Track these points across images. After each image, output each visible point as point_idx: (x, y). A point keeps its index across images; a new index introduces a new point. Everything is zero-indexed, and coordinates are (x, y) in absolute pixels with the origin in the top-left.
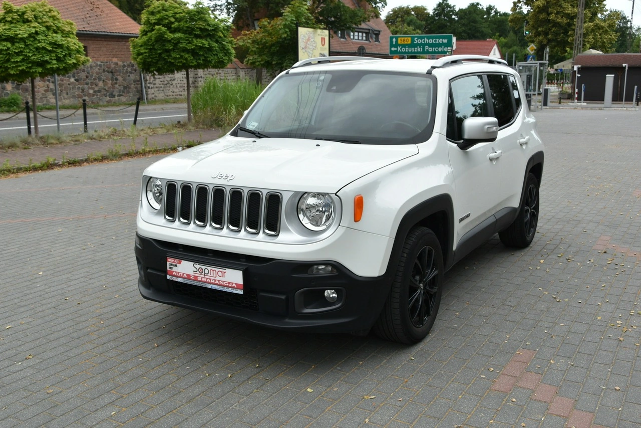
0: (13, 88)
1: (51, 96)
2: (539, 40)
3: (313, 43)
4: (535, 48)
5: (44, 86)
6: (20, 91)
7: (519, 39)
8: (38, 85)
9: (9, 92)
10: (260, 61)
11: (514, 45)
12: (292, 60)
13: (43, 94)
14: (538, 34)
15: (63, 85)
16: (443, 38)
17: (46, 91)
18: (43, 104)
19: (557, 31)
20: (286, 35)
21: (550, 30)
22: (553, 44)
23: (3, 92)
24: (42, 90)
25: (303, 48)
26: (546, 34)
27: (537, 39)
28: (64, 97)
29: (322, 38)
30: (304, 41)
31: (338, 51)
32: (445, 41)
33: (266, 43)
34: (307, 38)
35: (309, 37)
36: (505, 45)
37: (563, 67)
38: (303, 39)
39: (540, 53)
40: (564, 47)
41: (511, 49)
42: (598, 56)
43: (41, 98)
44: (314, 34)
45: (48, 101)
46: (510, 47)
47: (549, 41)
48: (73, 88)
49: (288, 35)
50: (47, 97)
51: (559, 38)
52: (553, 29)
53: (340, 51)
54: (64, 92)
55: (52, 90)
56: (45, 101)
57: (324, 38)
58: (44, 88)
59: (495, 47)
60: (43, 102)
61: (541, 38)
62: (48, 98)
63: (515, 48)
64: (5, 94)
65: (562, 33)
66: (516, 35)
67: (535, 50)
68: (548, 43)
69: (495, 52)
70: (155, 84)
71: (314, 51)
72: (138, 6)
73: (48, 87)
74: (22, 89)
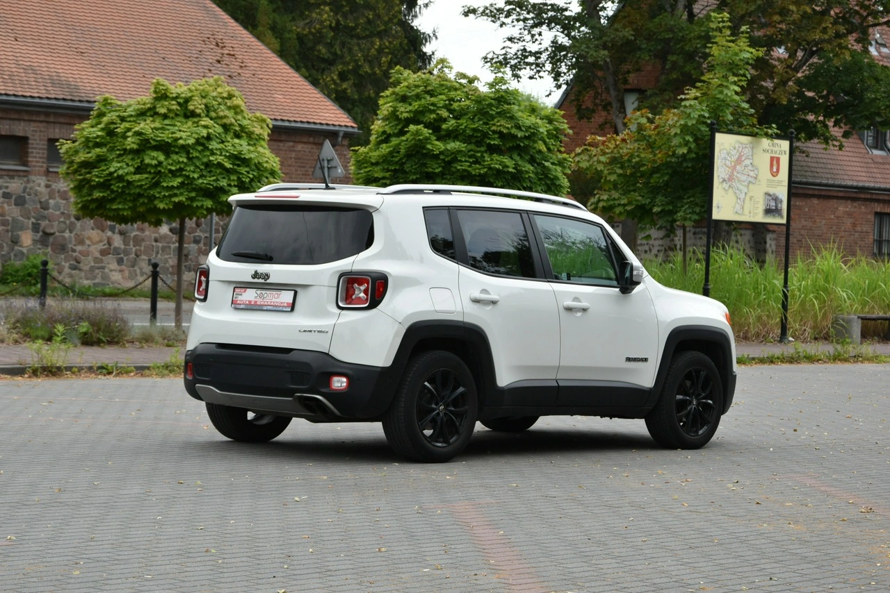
0: (35, 242)
1: (114, 265)
3: (750, 168)
5: (101, 241)
6: (49, 249)
8: (89, 238)
9: (25, 251)
10: (624, 205)
12: (696, 204)
13: (96, 260)
15: (143, 240)
17: (104, 253)
18: (94, 284)
20: (685, 151)
23: (13, 250)
24: (95, 250)
25: (724, 180)
28: (141, 269)
29: (772, 159)
30: (728, 163)
31: (861, 184)
33: (640, 164)
34: (735, 158)
35: (740, 156)
38: (725, 159)
43: (92, 269)
44: (753, 148)
45: (105, 277)
48: (164, 249)
49: (690, 151)
50: (103, 268)
53: (867, 184)
54: (143, 257)
55: (116, 251)
56: (99, 276)
57: (778, 159)
58: (101, 246)
60: (95, 278)
62: (107, 270)
64: (15, 255)
71: (751, 186)
72: (324, 51)
73: (109, 243)
74: (53, 244)
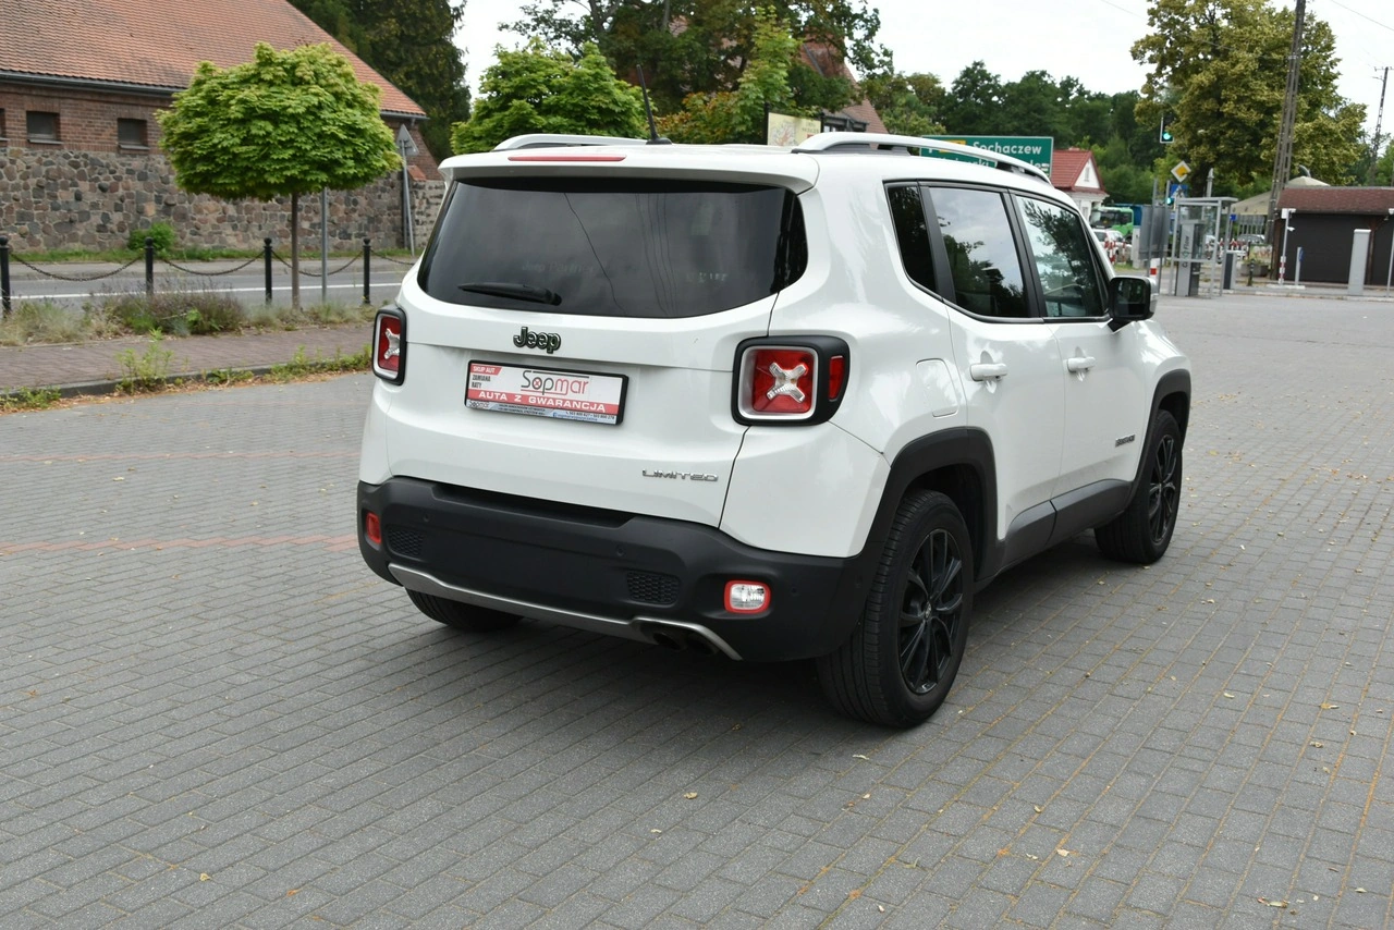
0: (158, 212)
1: (229, 231)
2: (1198, 153)
4: (1189, 170)
5: (217, 210)
6: (172, 218)
7: (1131, 150)
8: (206, 208)
9: (150, 220)
11: (1123, 163)
13: (214, 226)
14: (1196, 141)
15: (253, 209)
16: (1034, 144)
17: (220, 220)
18: (213, 247)
19: (1238, 136)
21: (1223, 133)
22: (1228, 163)
23: (139, 219)
24: (212, 218)
26: (1214, 142)
27: (1193, 153)
28: (253, 233)
29: (809, 136)
30: (777, 140)
32: (1037, 150)
34: (782, 136)
35: (786, 133)
36: (1103, 160)
37: (1246, 210)
38: (775, 136)
39: (1199, 181)
40: (1248, 170)
41: (1115, 170)
42: (1319, 191)
43: (211, 234)
44: (795, 127)
45: (222, 241)
46: (1113, 166)
47: (1220, 156)
48: (271, 216)
50: (220, 233)
51: (1239, 152)
52: (1230, 132)
54: (254, 223)
55: (231, 219)
56: (217, 240)
58: (217, 215)
59: (1089, 165)
60: (213, 241)
61: (1202, 149)
62: (224, 235)
63: (1124, 168)
64: (142, 224)
65: (1248, 141)
66: (1126, 139)
67: (1189, 174)
68: (1217, 160)
69: (1087, 176)
70: (429, 215)
72: (392, 55)
73: (224, 213)
74: (175, 213)
